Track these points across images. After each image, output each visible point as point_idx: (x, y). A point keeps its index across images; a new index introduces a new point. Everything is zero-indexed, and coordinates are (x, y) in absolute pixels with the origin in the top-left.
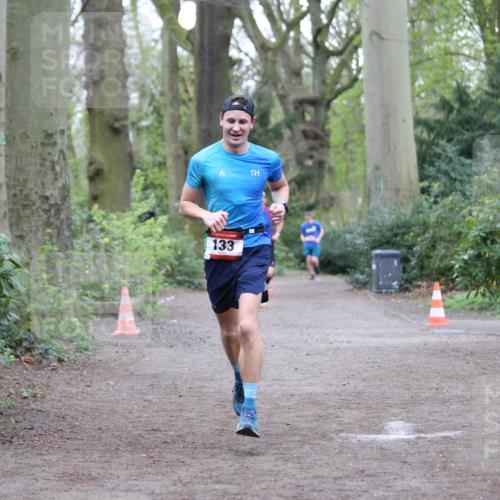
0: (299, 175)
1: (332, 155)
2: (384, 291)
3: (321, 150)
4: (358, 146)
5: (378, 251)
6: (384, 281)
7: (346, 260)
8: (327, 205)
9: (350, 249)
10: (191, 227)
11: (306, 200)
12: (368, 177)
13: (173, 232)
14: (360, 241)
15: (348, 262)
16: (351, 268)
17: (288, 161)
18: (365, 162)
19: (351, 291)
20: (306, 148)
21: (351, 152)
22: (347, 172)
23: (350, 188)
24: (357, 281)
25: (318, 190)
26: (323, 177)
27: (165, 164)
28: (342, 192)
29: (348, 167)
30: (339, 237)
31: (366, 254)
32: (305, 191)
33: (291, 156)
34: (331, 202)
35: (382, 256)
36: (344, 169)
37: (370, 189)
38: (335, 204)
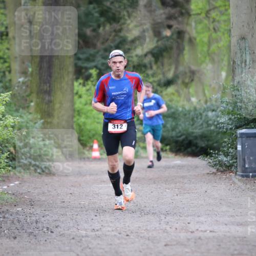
0: (156, 47)
1: (193, 24)
2: (251, 174)
3: (180, 19)
4: (222, 14)
5: (244, 131)
6: (250, 163)
7: (208, 141)
8: (187, 80)
9: (212, 128)
10: (37, 104)
11: (164, 74)
12: (232, 48)
13: (17, 111)
14: (224, 119)
15: (210, 143)
16: (214, 149)
17: (144, 31)
18: (230, 30)
19: (215, 174)
20: (164, 16)
21: (214, 20)
22: (209, 44)
23: (213, 61)
24: (221, 164)
25: (177, 63)
26: (184, 49)
27: (7, 35)
28: (204, 65)
29: (210, 37)
30: (201, 114)
31: (230, 133)
32: (163, 65)
33: (148, 26)
34: (192, 76)
35: (248, 136)
36: (206, 40)
37: (234, 62)
38: (196, 79)
